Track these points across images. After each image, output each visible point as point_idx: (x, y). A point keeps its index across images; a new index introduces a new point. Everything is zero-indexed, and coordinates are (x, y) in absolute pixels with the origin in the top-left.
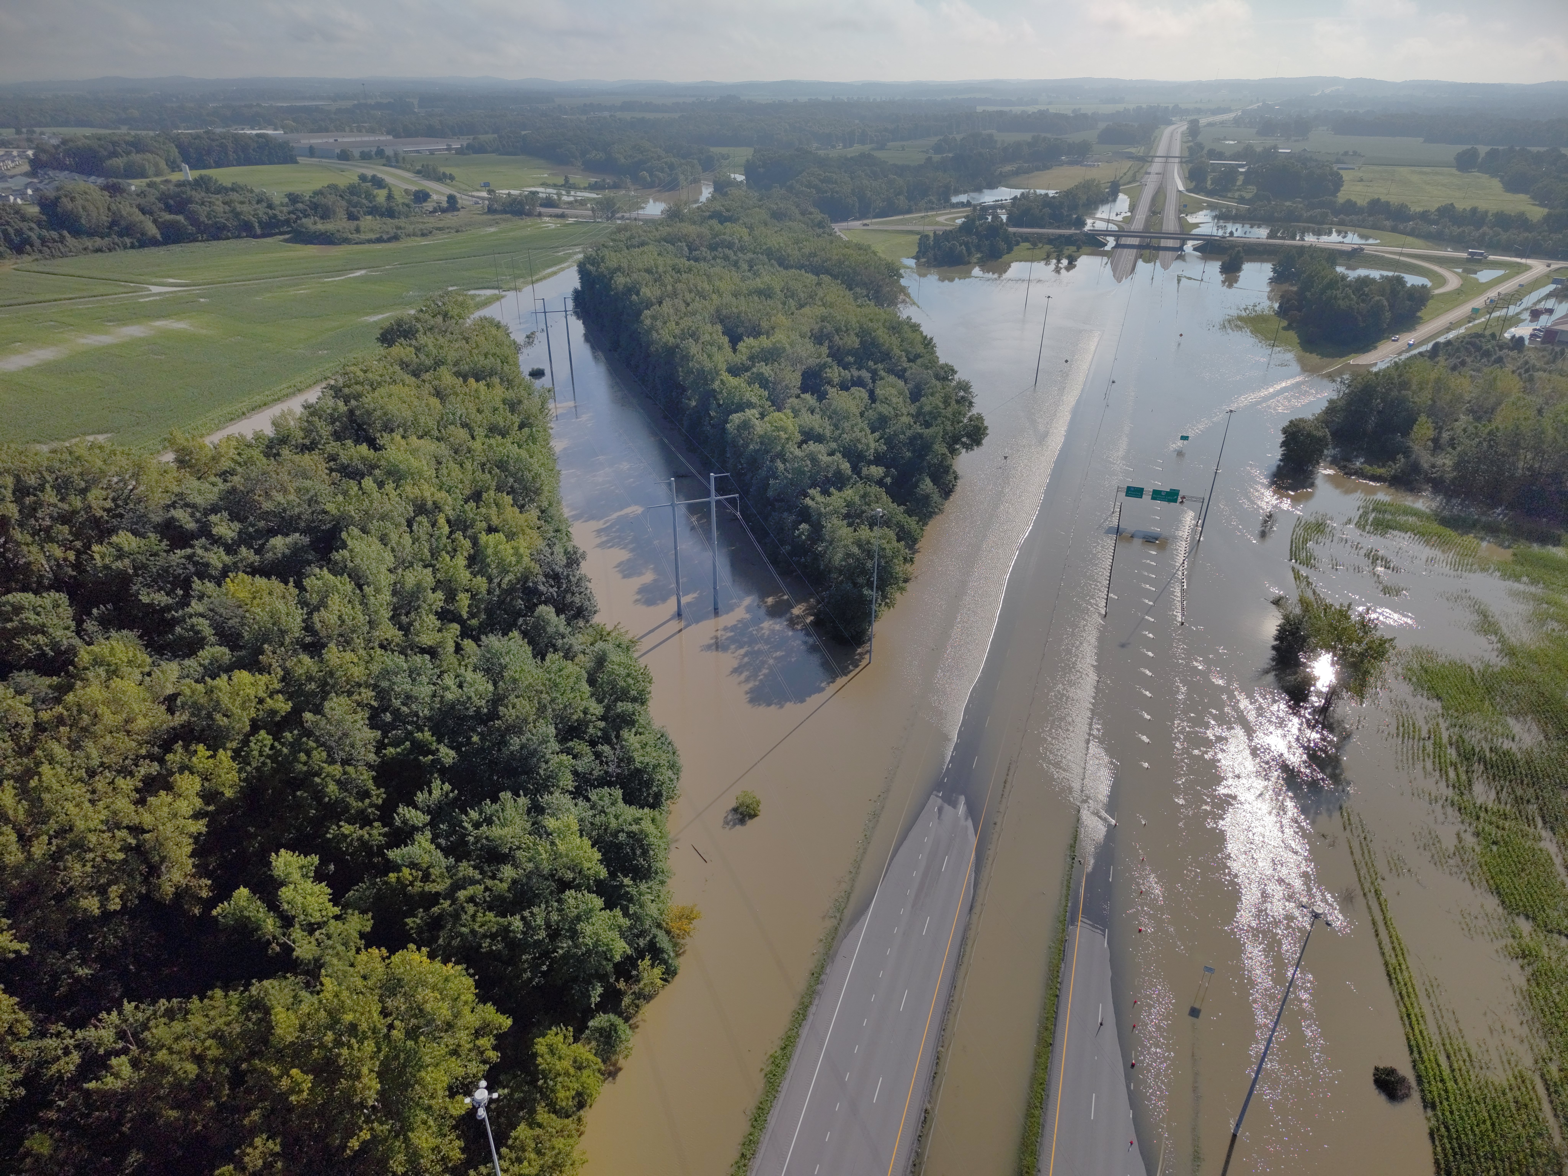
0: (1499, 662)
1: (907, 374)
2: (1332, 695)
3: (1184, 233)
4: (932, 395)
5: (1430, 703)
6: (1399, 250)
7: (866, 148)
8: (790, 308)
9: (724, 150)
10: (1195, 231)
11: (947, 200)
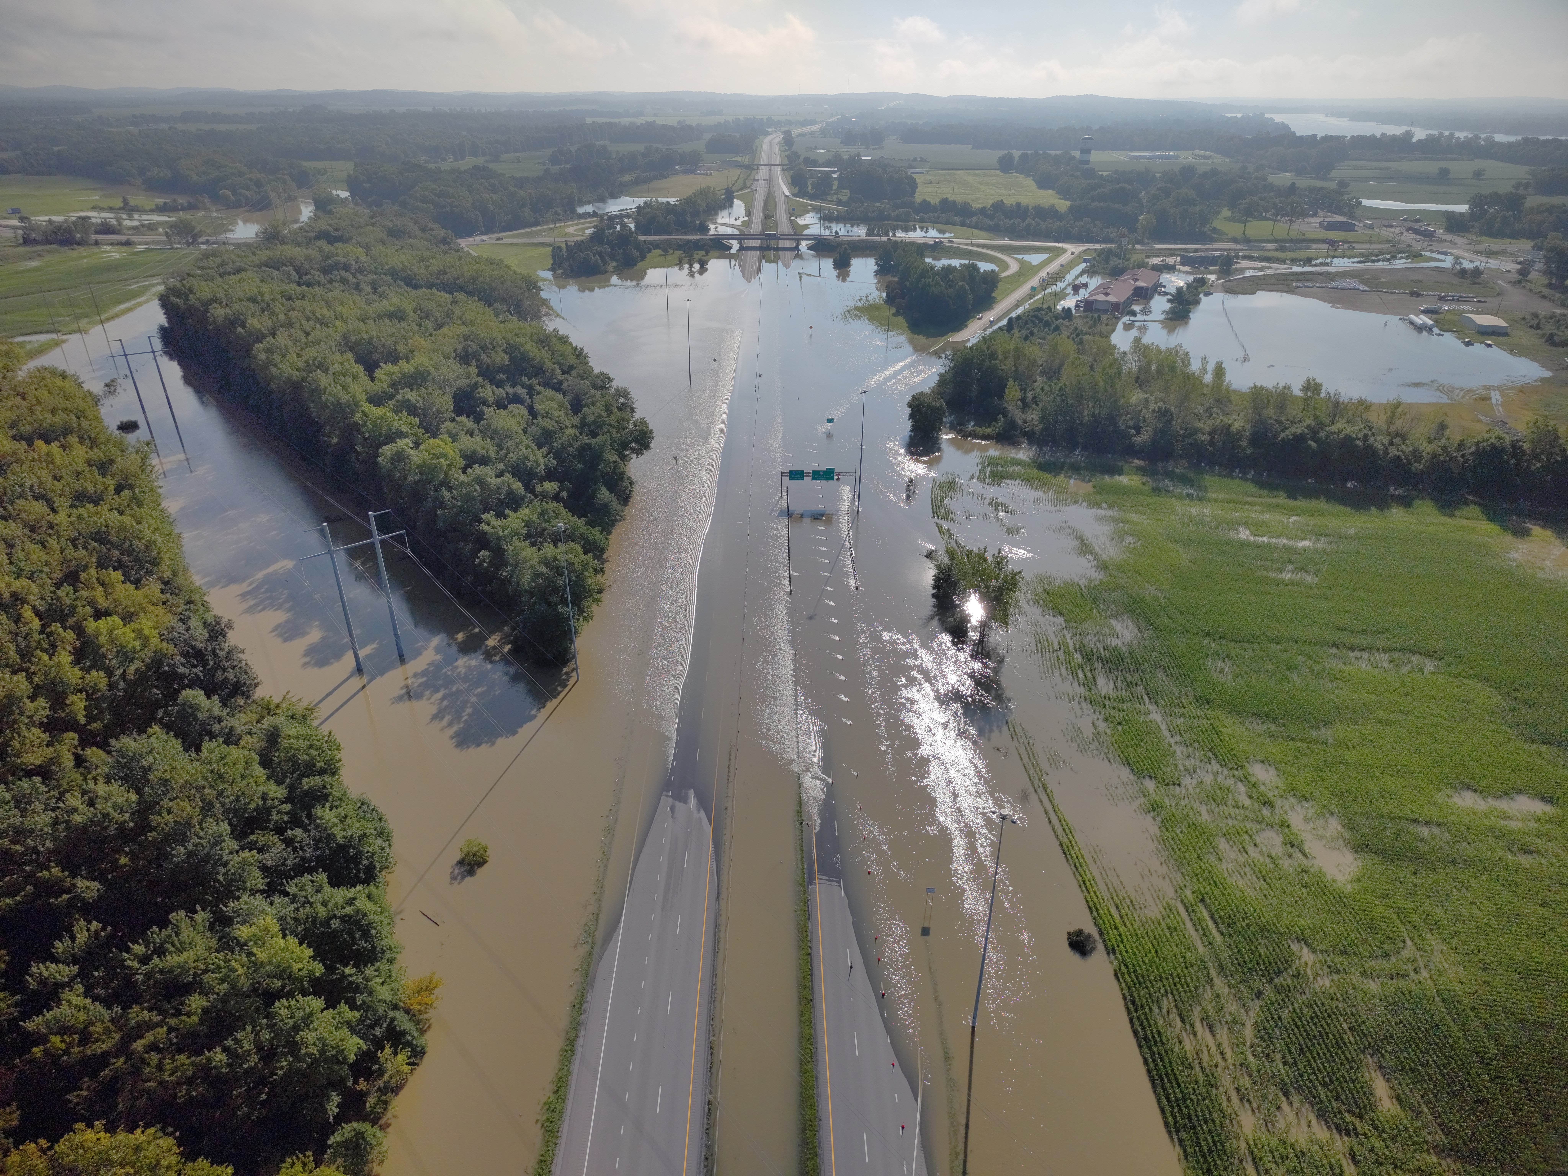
0: (1097, 576)
1: (564, 386)
2: (984, 627)
3: (797, 235)
4: (593, 404)
5: (1055, 619)
6: (969, 241)
7: (480, 161)
8: (427, 329)
9: (319, 165)
10: (806, 232)
11: (573, 211)
